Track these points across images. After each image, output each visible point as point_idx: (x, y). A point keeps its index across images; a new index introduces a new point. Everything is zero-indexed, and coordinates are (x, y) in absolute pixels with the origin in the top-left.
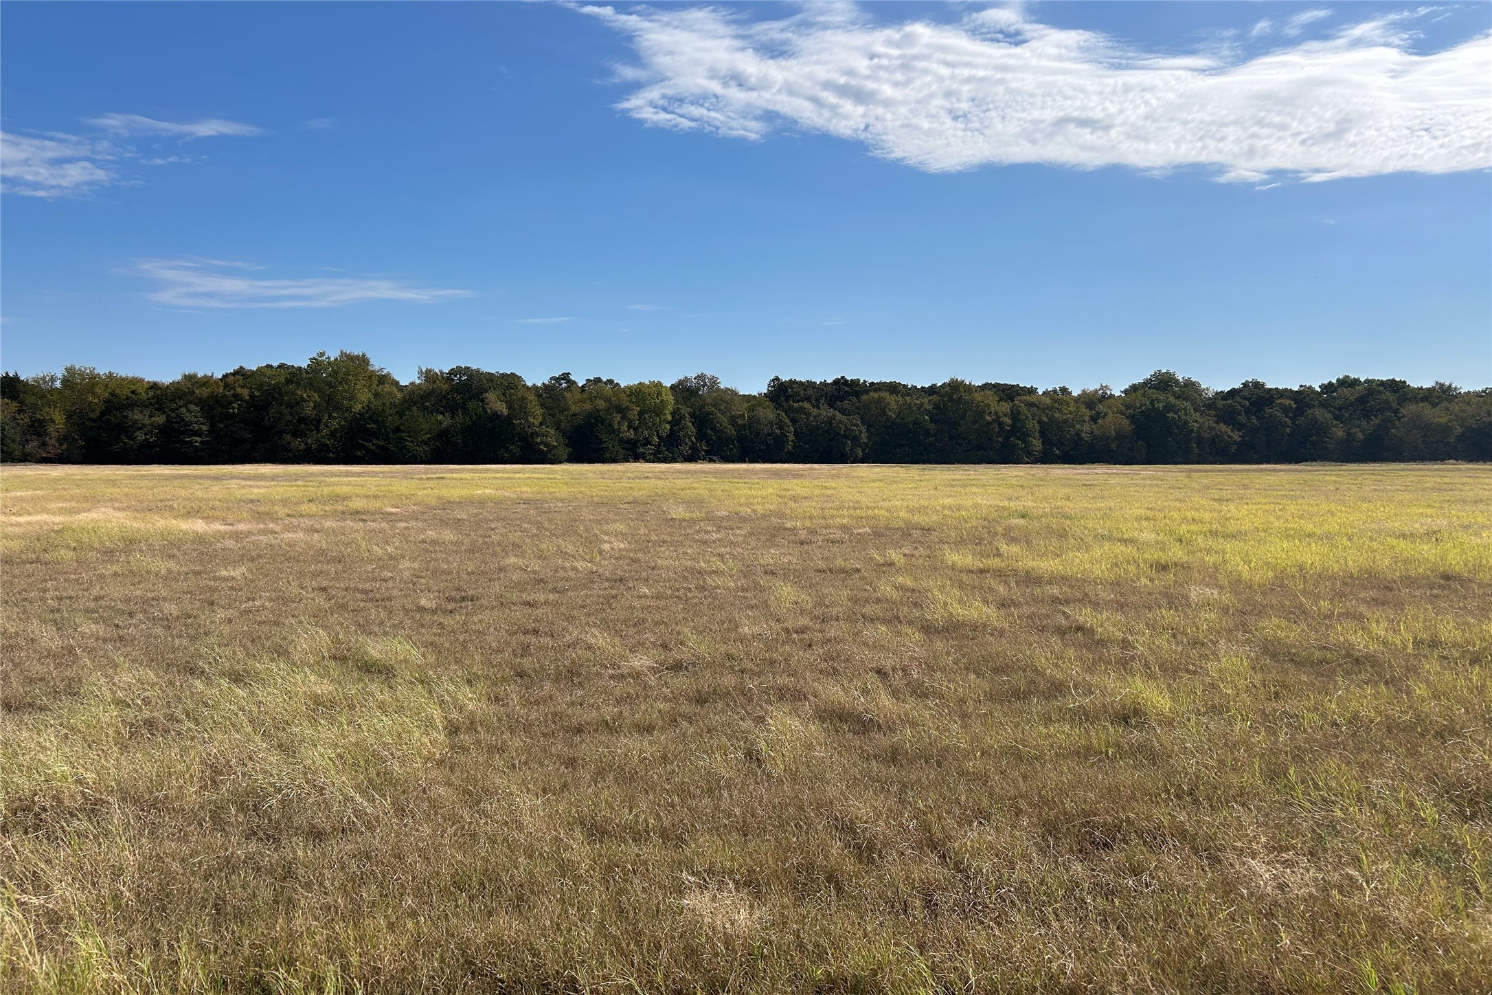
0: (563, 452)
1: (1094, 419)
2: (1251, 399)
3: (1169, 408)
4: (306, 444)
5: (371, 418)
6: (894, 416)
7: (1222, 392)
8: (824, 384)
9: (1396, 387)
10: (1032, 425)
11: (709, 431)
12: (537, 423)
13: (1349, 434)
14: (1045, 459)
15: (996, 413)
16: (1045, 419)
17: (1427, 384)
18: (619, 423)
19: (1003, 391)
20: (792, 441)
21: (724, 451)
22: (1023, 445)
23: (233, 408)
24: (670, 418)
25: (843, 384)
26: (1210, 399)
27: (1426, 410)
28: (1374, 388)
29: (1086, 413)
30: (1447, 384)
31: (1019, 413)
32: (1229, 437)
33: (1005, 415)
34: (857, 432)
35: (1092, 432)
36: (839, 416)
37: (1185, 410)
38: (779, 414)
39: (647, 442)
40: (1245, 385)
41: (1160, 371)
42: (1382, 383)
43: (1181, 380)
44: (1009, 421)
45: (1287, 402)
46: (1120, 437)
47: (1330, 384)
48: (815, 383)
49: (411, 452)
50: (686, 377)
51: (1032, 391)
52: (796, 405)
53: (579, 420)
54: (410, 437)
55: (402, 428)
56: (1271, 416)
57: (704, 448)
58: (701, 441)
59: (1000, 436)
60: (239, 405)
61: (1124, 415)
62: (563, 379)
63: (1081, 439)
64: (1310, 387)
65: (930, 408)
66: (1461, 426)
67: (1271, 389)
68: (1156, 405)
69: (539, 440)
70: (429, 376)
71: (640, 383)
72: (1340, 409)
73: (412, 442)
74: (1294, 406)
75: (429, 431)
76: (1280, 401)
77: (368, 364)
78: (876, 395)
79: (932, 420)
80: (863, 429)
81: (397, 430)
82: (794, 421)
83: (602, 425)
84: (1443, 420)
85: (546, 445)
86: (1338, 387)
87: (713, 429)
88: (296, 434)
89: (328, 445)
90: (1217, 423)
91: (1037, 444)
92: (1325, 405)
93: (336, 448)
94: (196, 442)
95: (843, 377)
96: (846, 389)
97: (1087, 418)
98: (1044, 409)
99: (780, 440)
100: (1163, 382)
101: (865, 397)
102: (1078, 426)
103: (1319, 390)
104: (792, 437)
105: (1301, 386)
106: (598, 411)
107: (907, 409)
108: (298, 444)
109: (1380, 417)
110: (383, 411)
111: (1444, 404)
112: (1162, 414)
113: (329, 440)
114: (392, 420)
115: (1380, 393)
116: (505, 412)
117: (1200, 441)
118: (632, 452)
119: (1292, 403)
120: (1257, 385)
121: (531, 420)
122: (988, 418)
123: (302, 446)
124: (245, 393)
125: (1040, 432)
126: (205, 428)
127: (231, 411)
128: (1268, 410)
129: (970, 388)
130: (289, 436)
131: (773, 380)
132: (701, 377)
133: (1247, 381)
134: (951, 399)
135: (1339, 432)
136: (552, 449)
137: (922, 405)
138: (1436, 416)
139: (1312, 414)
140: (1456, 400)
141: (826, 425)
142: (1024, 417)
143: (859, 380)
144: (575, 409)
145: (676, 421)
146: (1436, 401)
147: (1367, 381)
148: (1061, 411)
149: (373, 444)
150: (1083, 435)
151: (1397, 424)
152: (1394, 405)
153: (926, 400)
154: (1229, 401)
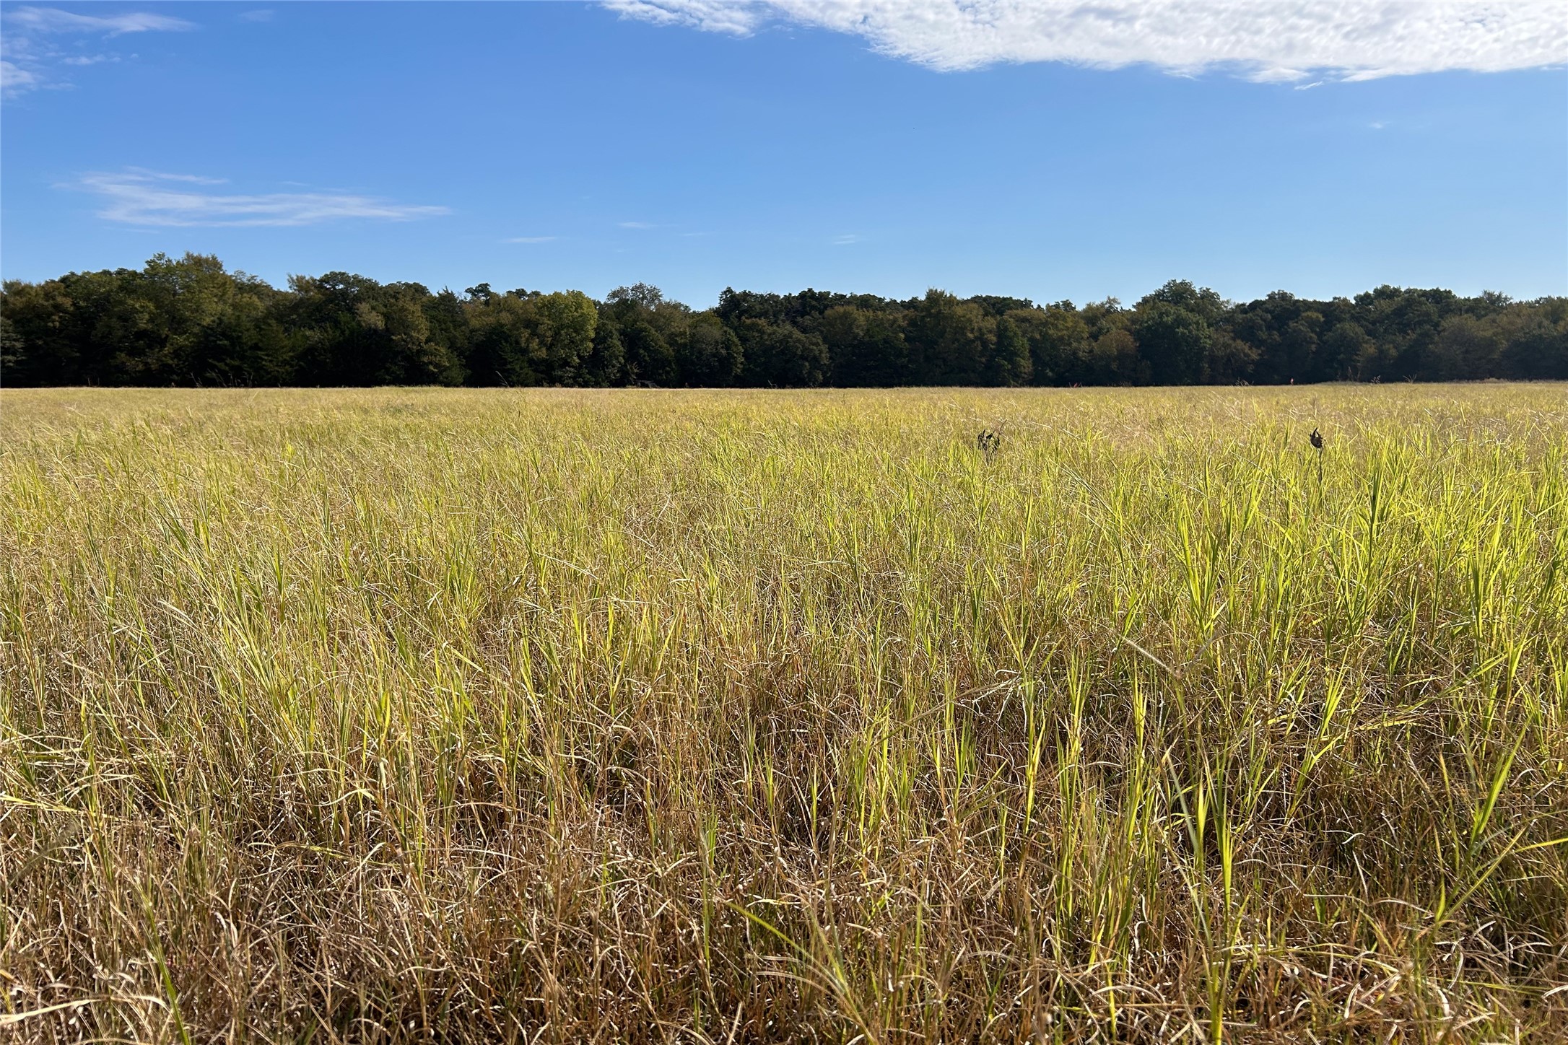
0: (456, 373)
1: (1094, 337)
2: (1274, 311)
3: (1180, 321)
4: (146, 364)
5: (224, 334)
6: (861, 334)
7: (1243, 305)
8: (788, 298)
9: (1440, 298)
10: (1022, 343)
11: (641, 351)
12: (423, 338)
13: (1381, 351)
14: (1036, 381)
15: (980, 329)
16: (1038, 337)
17: (1474, 293)
18: (527, 339)
19: (994, 305)
20: (742, 363)
21: (660, 375)
22: (1010, 367)
23: (53, 321)
24: (592, 335)
25: (810, 297)
26: (1228, 312)
27: (1470, 322)
28: (1414, 298)
29: (1085, 329)
30: (1497, 293)
31: (1006, 329)
32: (1247, 355)
33: (990, 332)
34: (817, 352)
35: (1091, 351)
36: (797, 334)
37: (1197, 323)
38: (725, 332)
39: (565, 363)
40: (1271, 297)
41: (1174, 281)
42: (1424, 294)
43: (1198, 291)
44: (994, 339)
45: (1314, 315)
46: (1122, 356)
47: (1367, 295)
48: (778, 296)
49: (269, 373)
50: (622, 288)
51: (1026, 304)
52: (748, 321)
53: (479, 337)
54: (267, 355)
55: (260, 345)
56: (1295, 331)
57: (636, 371)
58: (632, 363)
59: (983, 356)
60: (60, 317)
61: (1129, 331)
62: (481, 291)
63: (1077, 359)
64: (1345, 300)
65: (904, 324)
66: (1507, 341)
67: (1298, 301)
68: (1165, 319)
69: (425, 359)
70: (301, 284)
71: (555, 294)
72: (1374, 323)
73: (271, 361)
74: (1322, 319)
75: (293, 349)
76: (1305, 314)
77: (220, 268)
78: (841, 309)
79: (906, 339)
80: (824, 348)
81: (256, 347)
82: (744, 340)
83: (506, 342)
84: (1489, 334)
85: (436, 366)
86: (1376, 298)
87: (646, 349)
88: (132, 352)
89: (171, 365)
90: (1234, 339)
91: (1026, 365)
92: (1357, 319)
93: (181, 369)
94: (10, 361)
95: (810, 290)
96: (814, 303)
97: (1086, 335)
98: (1037, 326)
99: (726, 362)
100: (1178, 294)
101: (828, 312)
102: (1075, 344)
103: (1353, 302)
104: (741, 359)
105: (1335, 298)
106: (502, 326)
107: (878, 326)
108: (134, 364)
109: (1418, 331)
110: (238, 325)
111: (1491, 316)
112: (1170, 329)
113: (172, 359)
114: (250, 336)
115: (1421, 303)
116: (380, 323)
117: (1213, 360)
118: (546, 375)
119: (1320, 316)
120: (1284, 296)
121: (414, 334)
122: (971, 336)
123: (141, 367)
124: (67, 303)
125: (1030, 351)
126: (18, 345)
127: (50, 324)
128: (1292, 324)
129: (951, 301)
130: (123, 355)
131: (725, 292)
132: (639, 288)
133: (1273, 293)
134: (930, 315)
135: (1370, 349)
136: (445, 370)
137: (895, 320)
138: (1481, 329)
139: (1342, 328)
140: (1505, 311)
141: (781, 345)
142: (1012, 334)
143: (829, 293)
144: (475, 323)
145: (601, 338)
146: (1483, 313)
147: (1408, 291)
148: (1055, 327)
149: (226, 364)
150: (1081, 354)
151: (1436, 338)
152: (1435, 318)
153: (900, 316)
154: (1250, 315)
